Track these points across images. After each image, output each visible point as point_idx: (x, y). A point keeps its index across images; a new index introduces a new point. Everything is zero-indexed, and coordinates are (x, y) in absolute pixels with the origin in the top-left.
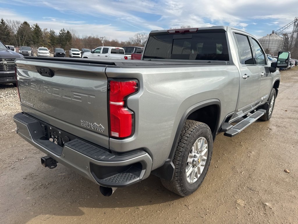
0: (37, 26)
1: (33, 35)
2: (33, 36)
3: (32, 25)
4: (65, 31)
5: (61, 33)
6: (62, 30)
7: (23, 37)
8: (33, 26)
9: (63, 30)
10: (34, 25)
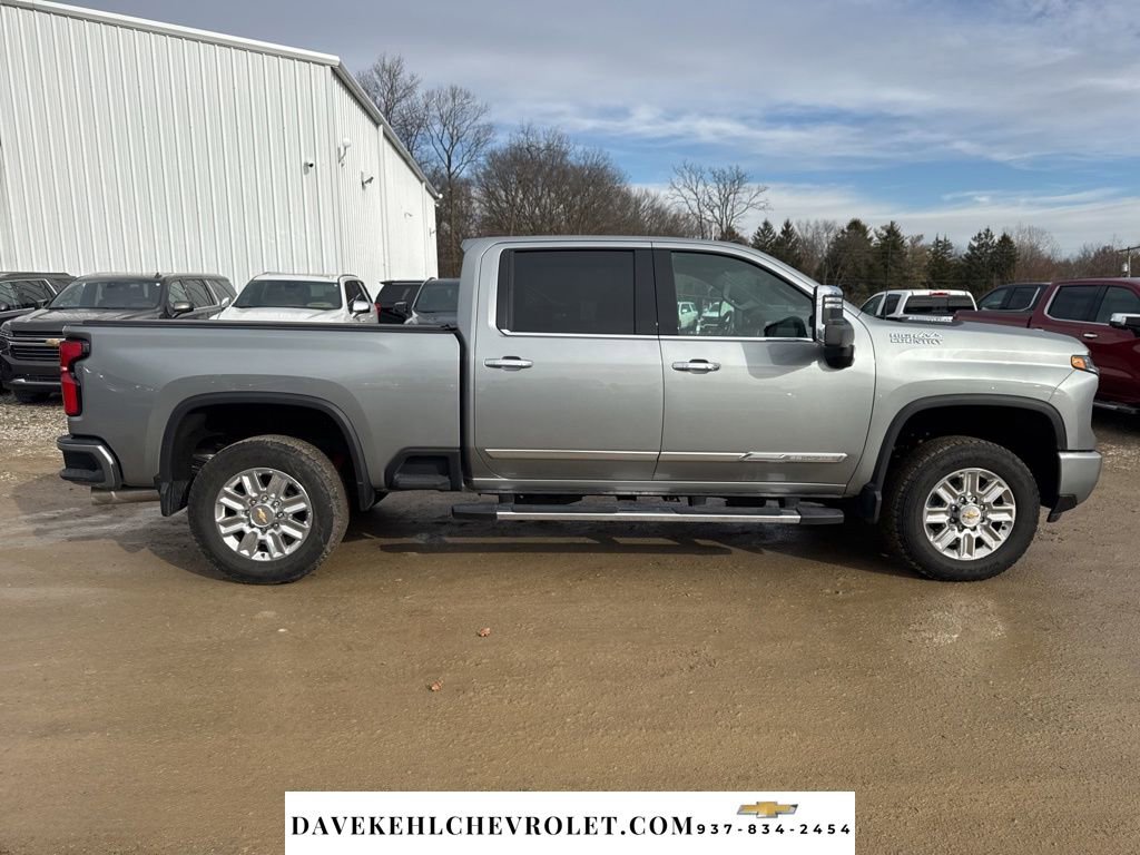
0: (892, 231)
1: (871, 260)
2: (871, 267)
3: (878, 228)
4: (992, 237)
5: (976, 244)
6: (980, 235)
7: (836, 272)
8: (880, 231)
9: (983, 236)
10: (883, 228)
